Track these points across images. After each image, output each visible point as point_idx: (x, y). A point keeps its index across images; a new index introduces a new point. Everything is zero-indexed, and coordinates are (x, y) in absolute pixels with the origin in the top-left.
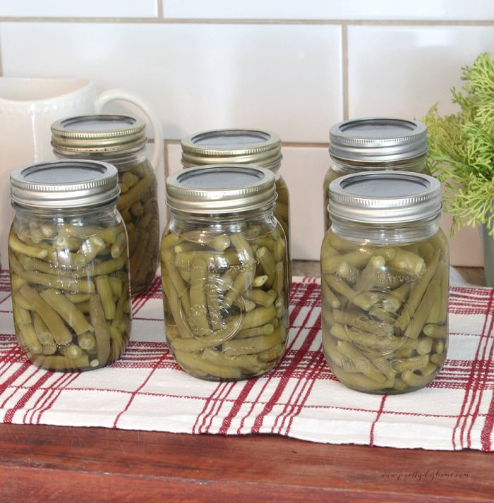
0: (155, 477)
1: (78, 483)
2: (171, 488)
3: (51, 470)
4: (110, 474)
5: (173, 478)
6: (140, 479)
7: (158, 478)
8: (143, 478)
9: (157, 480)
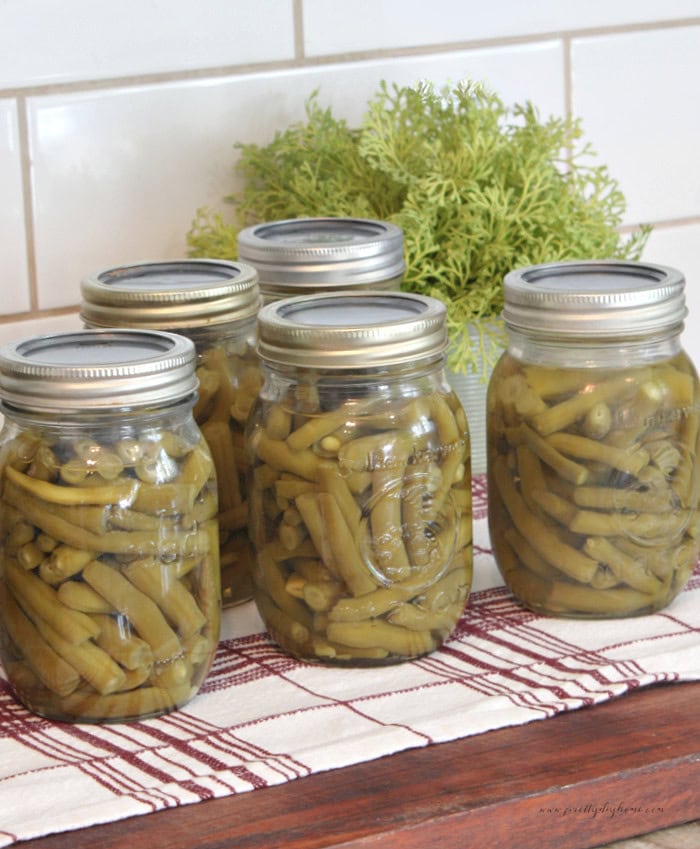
0: (635, 770)
1: (523, 819)
2: (656, 782)
3: (484, 808)
4: (572, 785)
5: (660, 763)
6: (614, 780)
7: (640, 769)
8: (619, 778)
9: (637, 774)
